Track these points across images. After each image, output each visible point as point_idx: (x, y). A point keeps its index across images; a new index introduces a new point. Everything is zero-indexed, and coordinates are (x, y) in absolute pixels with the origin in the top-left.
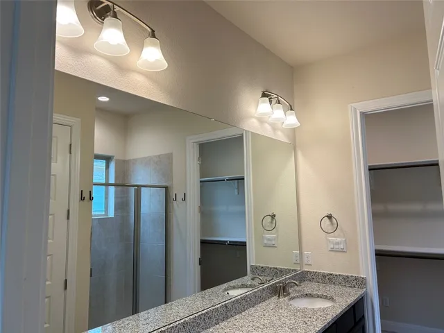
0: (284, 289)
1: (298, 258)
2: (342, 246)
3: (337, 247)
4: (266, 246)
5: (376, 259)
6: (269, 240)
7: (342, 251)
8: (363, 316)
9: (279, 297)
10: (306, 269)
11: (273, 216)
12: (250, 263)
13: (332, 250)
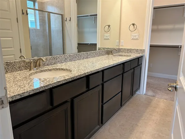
0: (111, 52)
1: (118, 43)
2: (137, 37)
3: (135, 37)
4: (105, 39)
5: (150, 48)
6: (107, 36)
7: (137, 39)
8: (142, 64)
9: (109, 55)
10: (121, 47)
11: (109, 26)
12: (98, 46)
13: (133, 39)
